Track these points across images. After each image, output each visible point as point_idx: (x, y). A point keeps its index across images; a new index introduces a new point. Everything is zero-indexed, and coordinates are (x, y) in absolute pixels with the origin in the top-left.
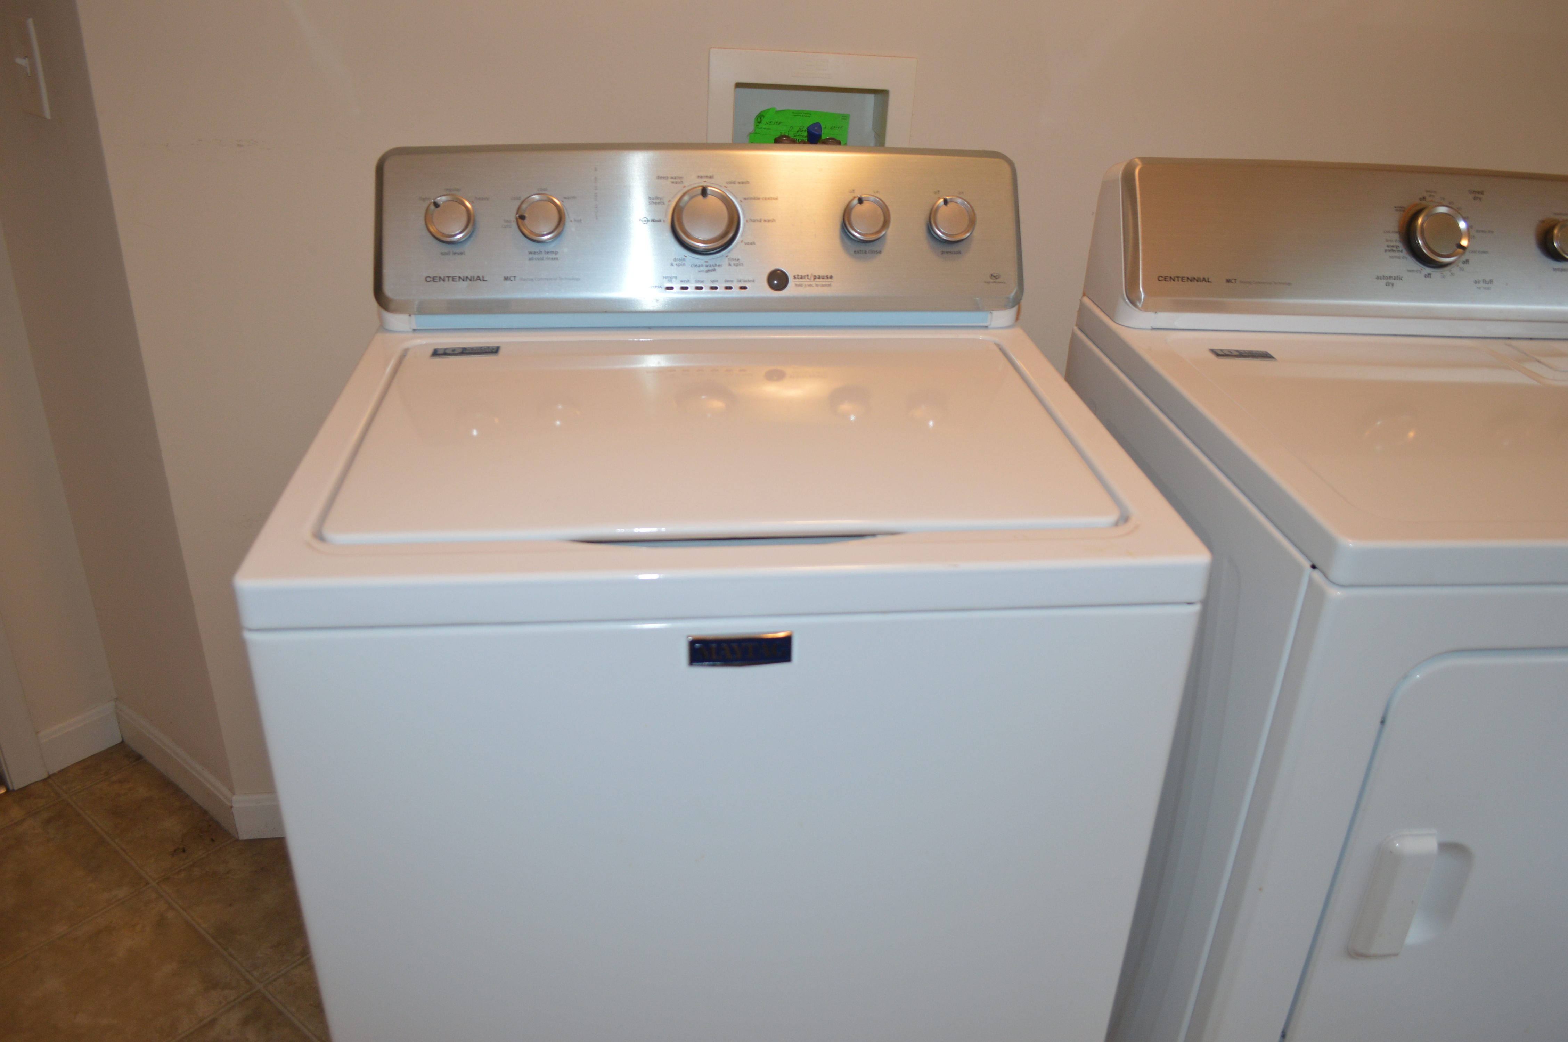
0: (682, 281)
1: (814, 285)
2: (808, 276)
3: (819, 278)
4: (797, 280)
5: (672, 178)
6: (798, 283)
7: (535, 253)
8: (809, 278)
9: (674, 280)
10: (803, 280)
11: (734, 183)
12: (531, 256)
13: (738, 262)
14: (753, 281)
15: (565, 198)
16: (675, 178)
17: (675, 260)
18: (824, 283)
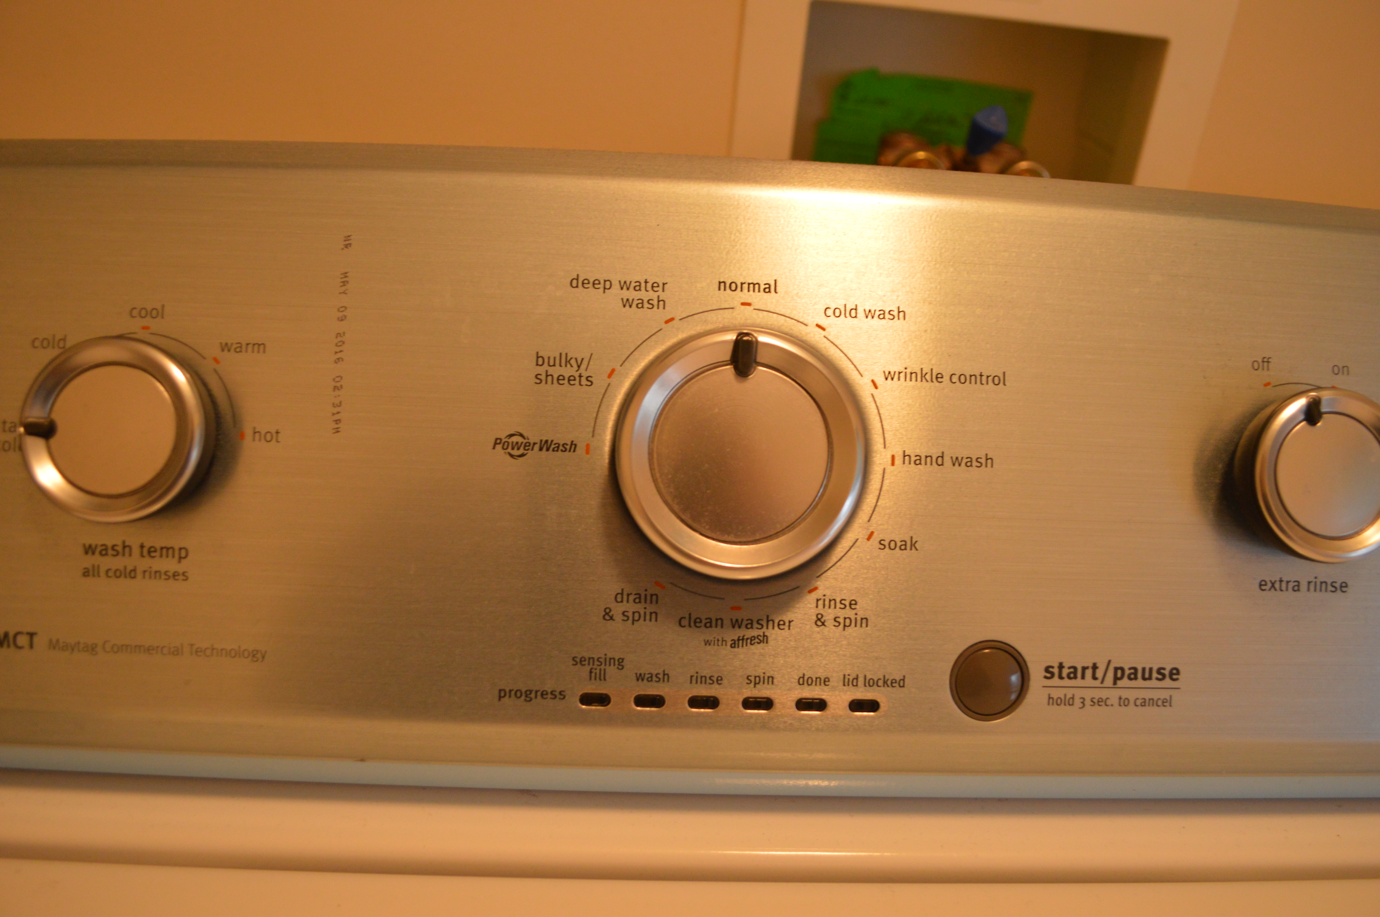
0: (640, 677)
1: (1115, 701)
2: (1095, 667)
3: (1133, 675)
4: (1056, 681)
5: (624, 285)
6: (1056, 693)
7: (104, 551)
8: (1099, 674)
9: (611, 670)
10: (1078, 682)
11: (853, 312)
12: (89, 561)
13: (848, 613)
14: (901, 683)
15: (225, 347)
16: (638, 288)
17: (620, 597)
18: (1148, 694)
